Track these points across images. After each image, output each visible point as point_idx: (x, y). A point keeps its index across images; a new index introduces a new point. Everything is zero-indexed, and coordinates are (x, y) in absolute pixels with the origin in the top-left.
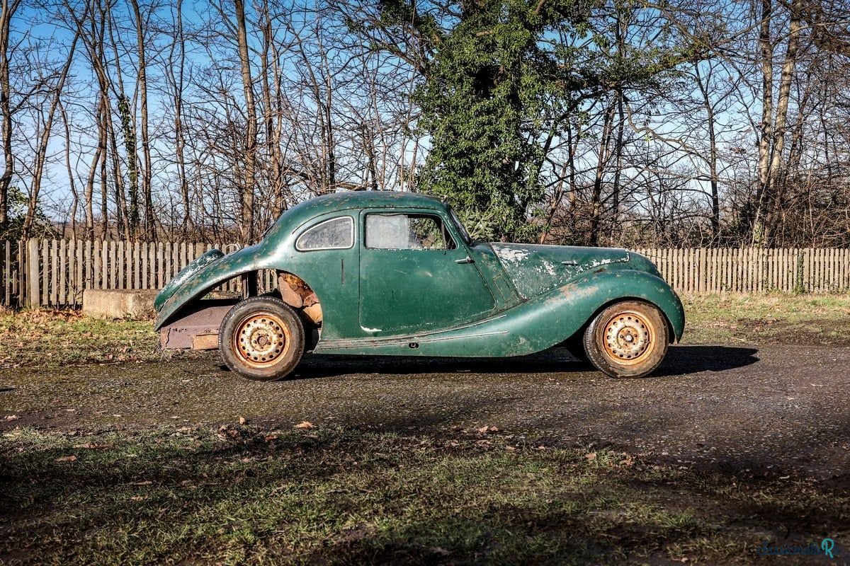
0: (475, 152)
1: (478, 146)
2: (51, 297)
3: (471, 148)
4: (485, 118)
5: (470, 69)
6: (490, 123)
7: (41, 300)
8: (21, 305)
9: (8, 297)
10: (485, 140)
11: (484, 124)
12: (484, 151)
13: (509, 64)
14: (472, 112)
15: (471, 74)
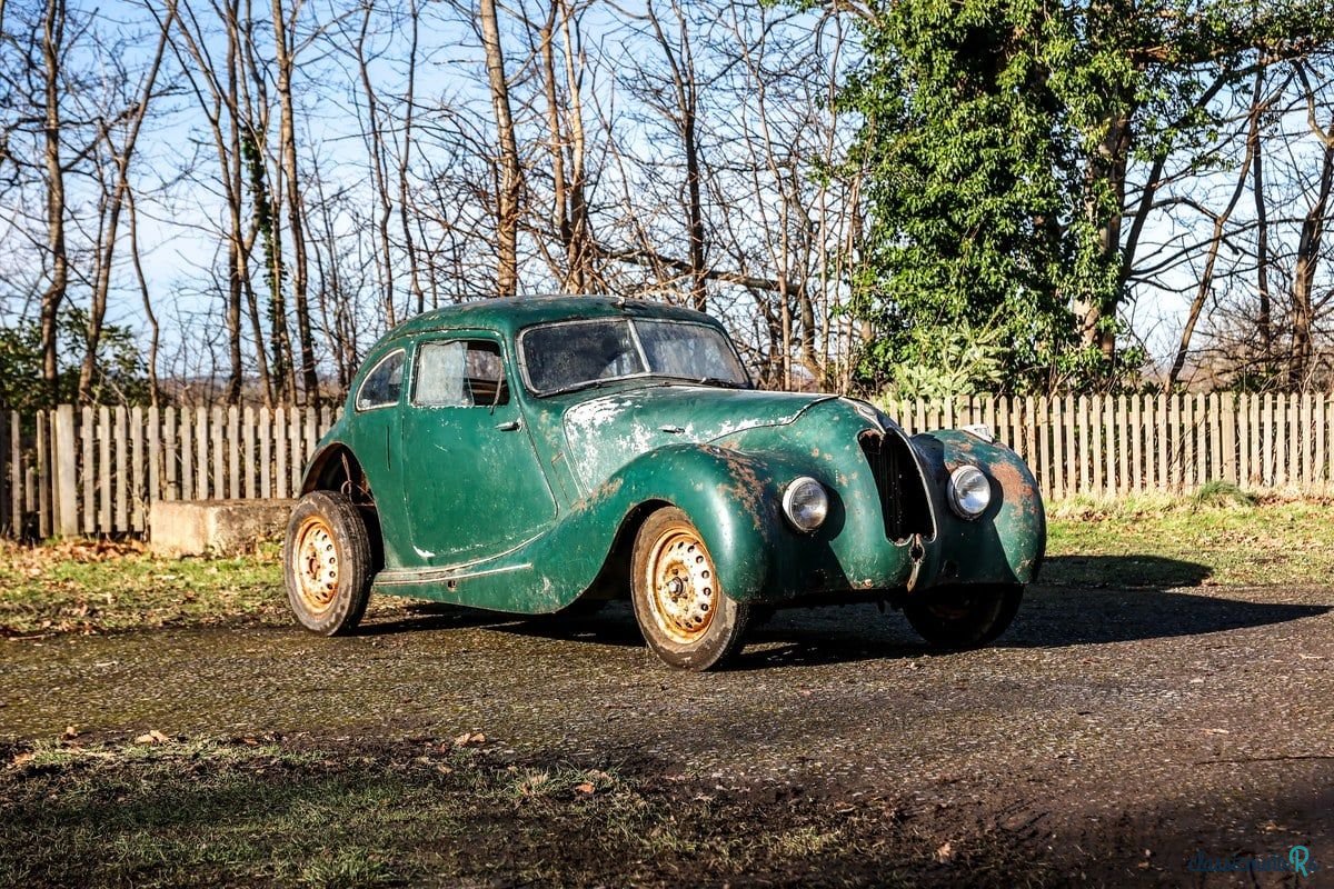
0: (961, 205)
1: (964, 191)
2: (101, 517)
3: (951, 196)
4: (981, 134)
5: (948, 35)
6: (992, 143)
7: (81, 524)
8: (42, 534)
9: (17, 519)
10: (980, 178)
11: (977, 148)
12: (978, 203)
13: (1024, 19)
14: (952, 124)
15: (949, 43)
